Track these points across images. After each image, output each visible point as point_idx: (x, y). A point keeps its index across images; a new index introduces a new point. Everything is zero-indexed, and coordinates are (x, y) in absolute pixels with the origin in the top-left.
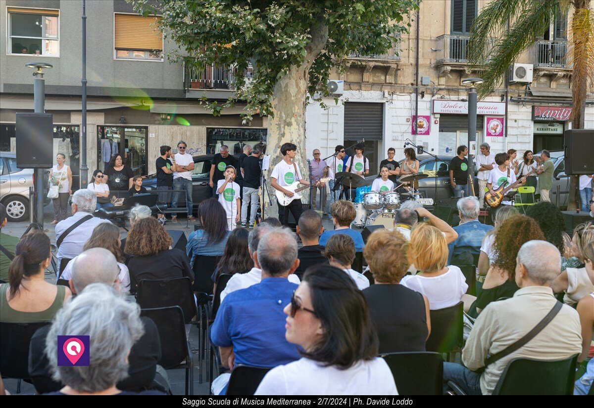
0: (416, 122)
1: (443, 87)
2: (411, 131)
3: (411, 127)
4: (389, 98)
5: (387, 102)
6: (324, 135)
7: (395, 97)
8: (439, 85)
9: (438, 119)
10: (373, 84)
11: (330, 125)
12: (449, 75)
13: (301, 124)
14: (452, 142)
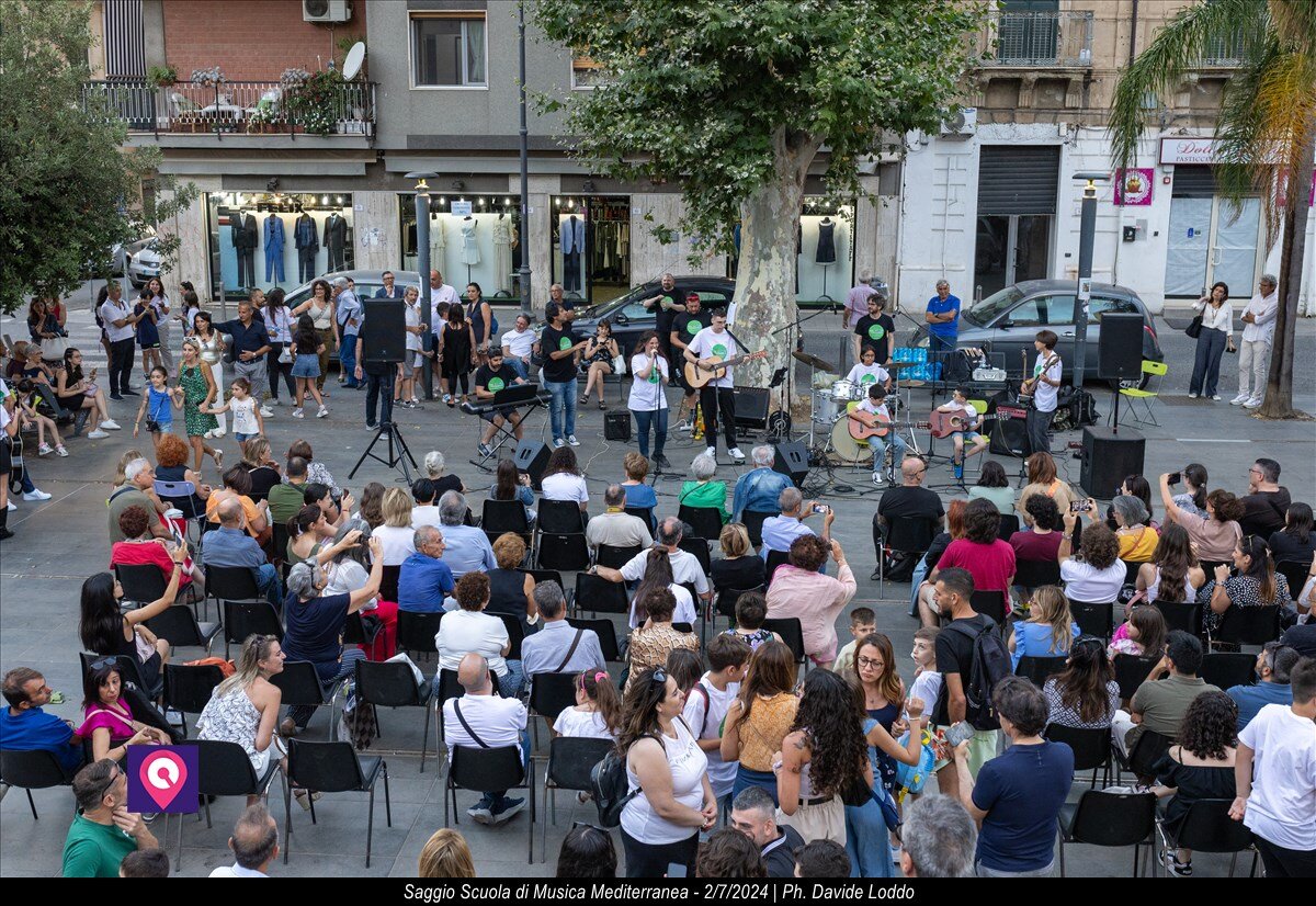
0: (1124, 182)
1: (1186, 112)
2: (1111, 197)
3: (1113, 190)
4: (1071, 135)
5: (1066, 143)
6: (939, 208)
7: (1082, 133)
8: (1176, 108)
9: (1171, 176)
10: (1039, 111)
11: (952, 190)
12: (1200, 88)
13: (787, 256)
14: (1202, 217)
